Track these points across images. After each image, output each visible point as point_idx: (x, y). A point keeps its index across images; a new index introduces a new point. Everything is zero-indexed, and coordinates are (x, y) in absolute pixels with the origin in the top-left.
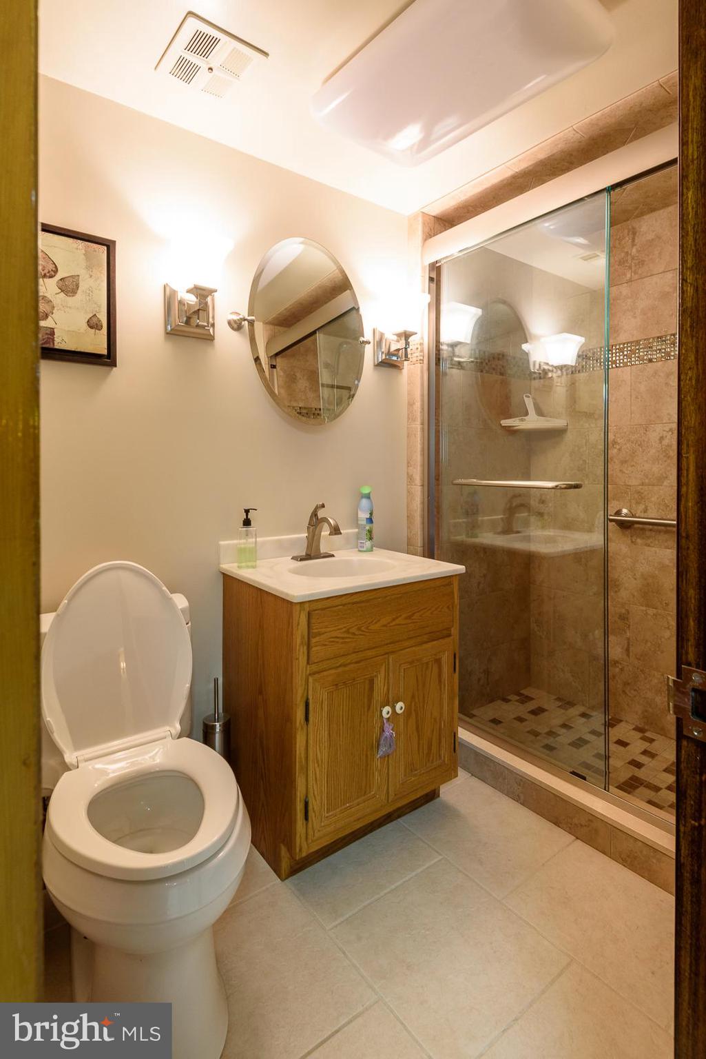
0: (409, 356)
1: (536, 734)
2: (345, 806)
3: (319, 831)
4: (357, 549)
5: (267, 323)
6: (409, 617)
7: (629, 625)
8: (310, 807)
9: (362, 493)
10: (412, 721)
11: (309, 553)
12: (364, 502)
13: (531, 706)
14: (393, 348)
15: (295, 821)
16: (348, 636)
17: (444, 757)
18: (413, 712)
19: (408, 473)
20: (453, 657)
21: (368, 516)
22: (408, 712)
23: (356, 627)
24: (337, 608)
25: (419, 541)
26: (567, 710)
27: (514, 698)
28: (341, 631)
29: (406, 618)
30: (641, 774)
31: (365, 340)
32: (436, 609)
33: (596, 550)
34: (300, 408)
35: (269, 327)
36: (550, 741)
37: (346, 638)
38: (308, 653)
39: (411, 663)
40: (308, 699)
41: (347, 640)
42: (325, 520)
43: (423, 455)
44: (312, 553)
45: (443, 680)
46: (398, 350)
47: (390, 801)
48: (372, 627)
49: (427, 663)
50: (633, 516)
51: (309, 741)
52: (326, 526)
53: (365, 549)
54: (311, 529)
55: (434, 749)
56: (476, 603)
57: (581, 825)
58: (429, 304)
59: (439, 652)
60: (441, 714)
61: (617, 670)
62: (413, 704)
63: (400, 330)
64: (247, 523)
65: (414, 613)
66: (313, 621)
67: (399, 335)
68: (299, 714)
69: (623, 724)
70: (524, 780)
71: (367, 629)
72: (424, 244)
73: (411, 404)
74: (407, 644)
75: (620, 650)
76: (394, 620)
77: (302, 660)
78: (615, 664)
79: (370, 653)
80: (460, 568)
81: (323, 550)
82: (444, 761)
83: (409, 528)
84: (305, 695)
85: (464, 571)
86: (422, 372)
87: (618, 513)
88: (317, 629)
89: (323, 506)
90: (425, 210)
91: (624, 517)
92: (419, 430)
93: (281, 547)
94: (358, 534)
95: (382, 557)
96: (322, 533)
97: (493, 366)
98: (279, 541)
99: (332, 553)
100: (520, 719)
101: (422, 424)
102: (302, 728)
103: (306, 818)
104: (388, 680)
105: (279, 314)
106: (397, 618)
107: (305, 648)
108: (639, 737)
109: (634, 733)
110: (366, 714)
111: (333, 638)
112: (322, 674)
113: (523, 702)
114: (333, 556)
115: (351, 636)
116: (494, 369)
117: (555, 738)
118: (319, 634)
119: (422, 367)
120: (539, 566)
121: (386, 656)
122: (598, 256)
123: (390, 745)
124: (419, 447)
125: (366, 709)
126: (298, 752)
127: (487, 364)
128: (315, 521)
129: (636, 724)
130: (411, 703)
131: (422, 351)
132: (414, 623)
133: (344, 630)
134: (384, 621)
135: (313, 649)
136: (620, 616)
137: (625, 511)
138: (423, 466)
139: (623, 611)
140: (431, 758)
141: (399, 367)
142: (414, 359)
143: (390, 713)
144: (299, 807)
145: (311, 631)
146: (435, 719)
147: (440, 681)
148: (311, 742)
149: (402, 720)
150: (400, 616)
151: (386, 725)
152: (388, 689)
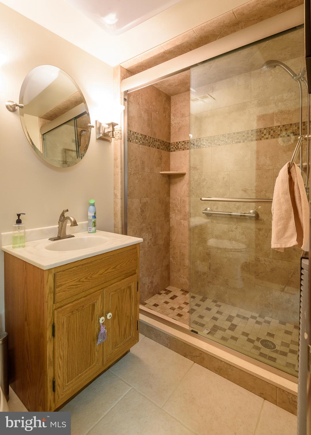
0: (114, 136)
1: (173, 309)
2: (78, 376)
3: (62, 395)
4: (88, 232)
5: (40, 118)
6: (114, 268)
7: (210, 257)
8: (56, 384)
9: (90, 203)
10: (116, 321)
11: (60, 236)
12: (91, 207)
13: (171, 295)
14: (106, 131)
15: (47, 393)
16: (79, 283)
17: (132, 334)
18: (117, 316)
19: (114, 193)
20: (137, 284)
21: (93, 215)
22: (114, 317)
23: (84, 278)
24: (73, 269)
25: (120, 225)
26: (185, 295)
27: (164, 292)
28: (75, 281)
29: (113, 269)
30: (218, 323)
31: (91, 125)
32: (129, 261)
33: (198, 226)
34: (59, 161)
35: (42, 120)
36: (180, 312)
37: (79, 284)
38: (54, 297)
39: (115, 291)
40: (54, 323)
41: (79, 286)
42: (68, 218)
43: (121, 184)
44: (61, 236)
45: (132, 297)
46: (109, 132)
47: (104, 364)
48: (94, 276)
49: (124, 289)
50: (212, 211)
51: (55, 347)
52: (69, 221)
53: (92, 232)
54: (61, 223)
55: (127, 331)
56: (147, 252)
57: (197, 356)
58: (124, 110)
59: (130, 283)
60: (131, 313)
61: (205, 276)
62: (116, 312)
63: (110, 122)
64: (19, 222)
65: (117, 265)
66: (57, 279)
67: (109, 124)
68: (49, 333)
69: (208, 299)
70: (170, 337)
71: (91, 278)
72: (121, 82)
73: (115, 160)
74: (113, 281)
75: (206, 268)
76: (106, 270)
77: (50, 302)
78: (205, 274)
79: (92, 290)
80: (140, 240)
81: (68, 233)
82: (132, 336)
83: (115, 219)
84: (53, 320)
85: (142, 241)
86: (121, 144)
87: (206, 210)
88: (59, 283)
89: (67, 211)
90: (122, 65)
91: (208, 211)
92: (120, 172)
93: (43, 234)
94: (88, 223)
95: (101, 235)
96: (67, 225)
97: (155, 144)
98: (42, 230)
99: (73, 235)
100: (166, 303)
101: (121, 169)
102: (50, 341)
103: (54, 390)
104: (103, 303)
105: (47, 113)
106: (108, 269)
107: (52, 294)
108: (215, 305)
109: (212, 303)
110: (90, 323)
111: (70, 286)
112: (63, 308)
113: (167, 294)
114: (73, 236)
115: (82, 283)
116: (155, 146)
117: (182, 310)
118: (61, 285)
119: (121, 142)
120: (174, 233)
121: (102, 290)
122: (198, 100)
123: (104, 337)
124: (120, 181)
125: (90, 320)
126: (48, 354)
127: (152, 143)
128: (63, 219)
129: (213, 299)
130: (115, 311)
131: (121, 134)
132: (117, 270)
133: (77, 280)
134: (101, 272)
135: (58, 294)
136: (207, 253)
137: (209, 209)
138: (122, 189)
139: (208, 251)
140: (126, 337)
141: (110, 141)
142: (117, 138)
143: (104, 321)
144: (49, 385)
145: (56, 284)
146: (128, 317)
147: (130, 297)
148: (56, 347)
149: (110, 322)
150: (110, 268)
151: (102, 327)
152: (103, 308)
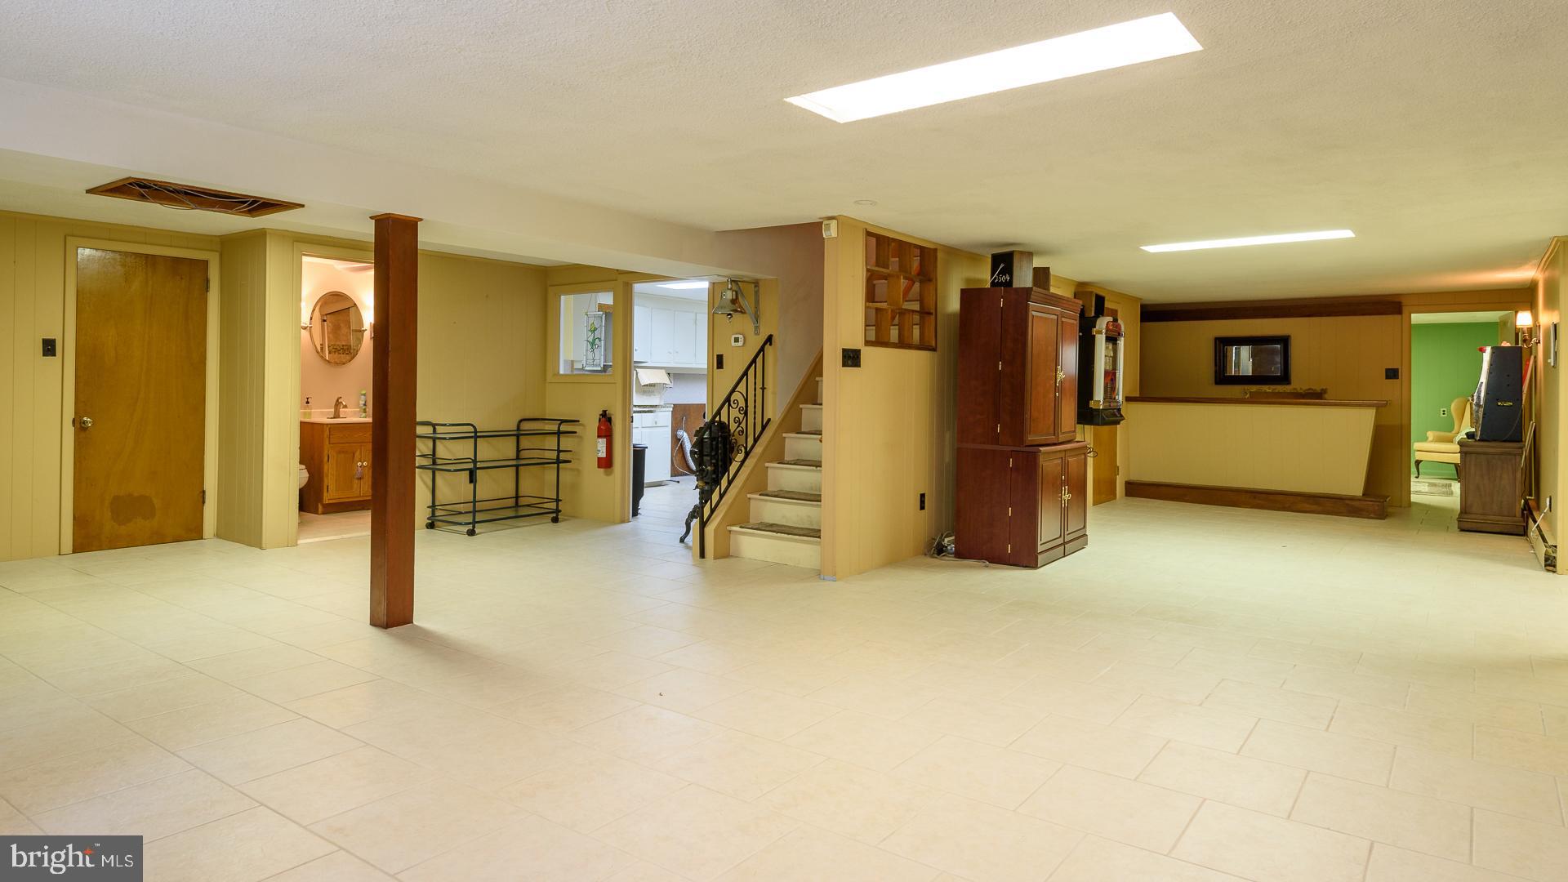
9: (362, 394)
21: (364, 403)
40: (329, 455)
42: (342, 403)
54: (336, 407)
64: (308, 403)
81: (340, 411)
89: (341, 397)
107: (328, 438)
114: (343, 413)
128: (338, 403)
